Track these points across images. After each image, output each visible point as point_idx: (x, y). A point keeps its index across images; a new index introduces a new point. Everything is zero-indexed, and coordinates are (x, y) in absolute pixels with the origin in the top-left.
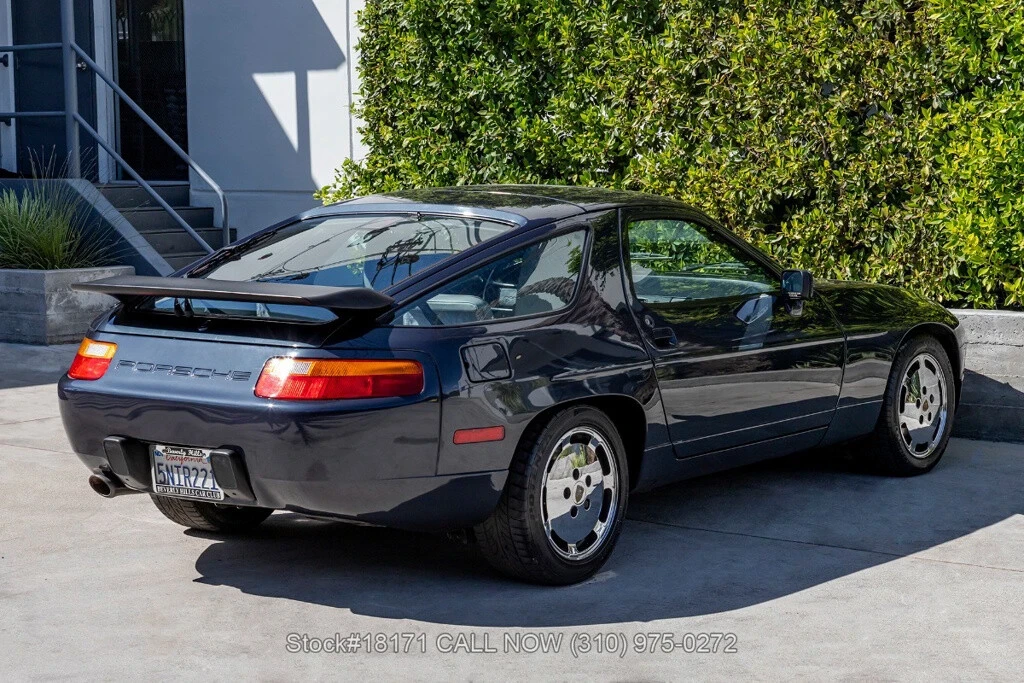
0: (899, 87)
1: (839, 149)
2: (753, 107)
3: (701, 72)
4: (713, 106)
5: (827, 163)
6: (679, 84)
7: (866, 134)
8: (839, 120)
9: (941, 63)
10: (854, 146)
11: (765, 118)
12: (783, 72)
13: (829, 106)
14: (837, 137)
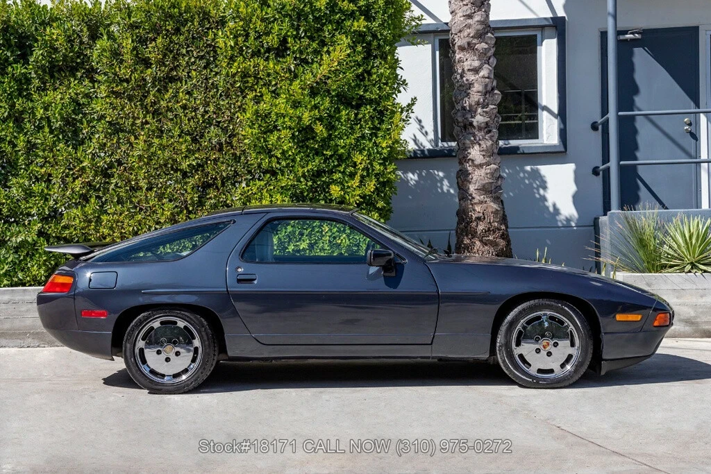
0: (224, 174)
1: (193, 204)
2: (143, 184)
3: (111, 166)
4: (117, 184)
5: (185, 212)
6: (96, 171)
7: (208, 197)
8: (192, 190)
9: (247, 163)
10: (201, 203)
11: (149, 189)
12: (161, 166)
13: (186, 183)
14: (191, 199)
